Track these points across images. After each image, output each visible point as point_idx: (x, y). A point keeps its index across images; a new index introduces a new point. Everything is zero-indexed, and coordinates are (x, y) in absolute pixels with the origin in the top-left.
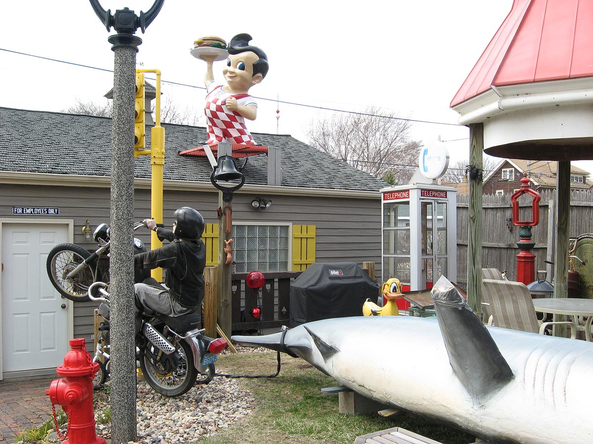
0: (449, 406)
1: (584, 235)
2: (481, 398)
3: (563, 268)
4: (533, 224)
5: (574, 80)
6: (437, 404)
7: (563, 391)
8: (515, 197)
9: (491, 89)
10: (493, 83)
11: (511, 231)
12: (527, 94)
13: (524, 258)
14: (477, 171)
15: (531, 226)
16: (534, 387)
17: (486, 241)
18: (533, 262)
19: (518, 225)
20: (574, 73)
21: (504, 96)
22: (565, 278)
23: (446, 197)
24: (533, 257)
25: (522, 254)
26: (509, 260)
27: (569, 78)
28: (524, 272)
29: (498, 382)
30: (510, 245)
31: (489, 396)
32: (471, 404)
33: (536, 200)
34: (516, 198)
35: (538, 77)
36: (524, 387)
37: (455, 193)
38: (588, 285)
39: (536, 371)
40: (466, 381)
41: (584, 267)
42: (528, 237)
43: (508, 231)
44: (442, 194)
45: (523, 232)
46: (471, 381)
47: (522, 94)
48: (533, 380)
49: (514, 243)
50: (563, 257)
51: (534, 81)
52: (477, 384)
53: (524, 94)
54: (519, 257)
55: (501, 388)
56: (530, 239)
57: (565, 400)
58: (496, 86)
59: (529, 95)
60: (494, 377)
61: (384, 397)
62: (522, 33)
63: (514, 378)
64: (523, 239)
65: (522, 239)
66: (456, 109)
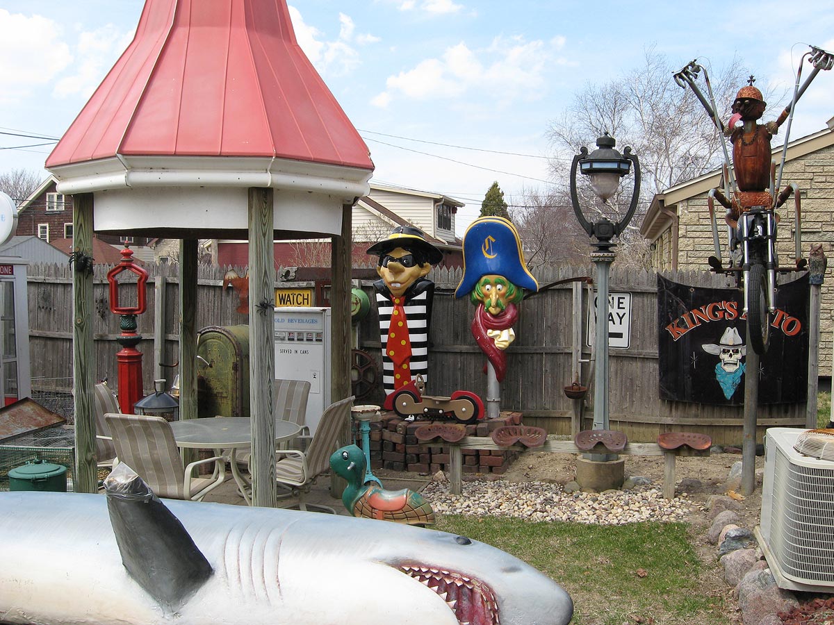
0: (128, 619)
1: (208, 328)
2: (175, 604)
3: (191, 377)
4: (139, 312)
5: (226, 158)
6: (109, 619)
7: (275, 582)
8: (112, 274)
9: (115, 156)
10: (120, 151)
11: (103, 316)
12: (163, 168)
13: (128, 357)
14: (86, 259)
15: (136, 315)
16: (240, 581)
17: (66, 330)
18: (140, 362)
19: (118, 312)
20: (226, 150)
21: (132, 167)
22: (194, 390)
23: (12, 274)
24: (139, 357)
25: (125, 352)
26: (102, 357)
27: (220, 156)
28: (129, 376)
29: (195, 582)
30: (101, 336)
31: (184, 600)
32: (160, 613)
33: (143, 280)
34: (114, 276)
35: (180, 149)
36: (227, 583)
37: (25, 267)
38: (215, 391)
39: (238, 560)
40: (150, 587)
41: (209, 370)
42: (132, 329)
43: (98, 316)
44: (6, 270)
45: (125, 323)
46: (159, 585)
47: (157, 168)
48: (236, 572)
49: (107, 333)
50: (191, 363)
51: (175, 154)
52: (168, 588)
53: (159, 168)
54: (121, 357)
55: (199, 587)
56: (134, 332)
57: (280, 592)
58: (123, 155)
59: (165, 170)
60: (189, 577)
61: (23, 619)
62: (156, 83)
63: (214, 574)
64: (126, 332)
65: (124, 332)
66: (53, 171)
